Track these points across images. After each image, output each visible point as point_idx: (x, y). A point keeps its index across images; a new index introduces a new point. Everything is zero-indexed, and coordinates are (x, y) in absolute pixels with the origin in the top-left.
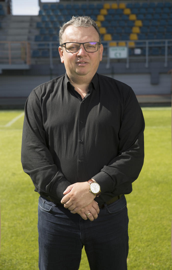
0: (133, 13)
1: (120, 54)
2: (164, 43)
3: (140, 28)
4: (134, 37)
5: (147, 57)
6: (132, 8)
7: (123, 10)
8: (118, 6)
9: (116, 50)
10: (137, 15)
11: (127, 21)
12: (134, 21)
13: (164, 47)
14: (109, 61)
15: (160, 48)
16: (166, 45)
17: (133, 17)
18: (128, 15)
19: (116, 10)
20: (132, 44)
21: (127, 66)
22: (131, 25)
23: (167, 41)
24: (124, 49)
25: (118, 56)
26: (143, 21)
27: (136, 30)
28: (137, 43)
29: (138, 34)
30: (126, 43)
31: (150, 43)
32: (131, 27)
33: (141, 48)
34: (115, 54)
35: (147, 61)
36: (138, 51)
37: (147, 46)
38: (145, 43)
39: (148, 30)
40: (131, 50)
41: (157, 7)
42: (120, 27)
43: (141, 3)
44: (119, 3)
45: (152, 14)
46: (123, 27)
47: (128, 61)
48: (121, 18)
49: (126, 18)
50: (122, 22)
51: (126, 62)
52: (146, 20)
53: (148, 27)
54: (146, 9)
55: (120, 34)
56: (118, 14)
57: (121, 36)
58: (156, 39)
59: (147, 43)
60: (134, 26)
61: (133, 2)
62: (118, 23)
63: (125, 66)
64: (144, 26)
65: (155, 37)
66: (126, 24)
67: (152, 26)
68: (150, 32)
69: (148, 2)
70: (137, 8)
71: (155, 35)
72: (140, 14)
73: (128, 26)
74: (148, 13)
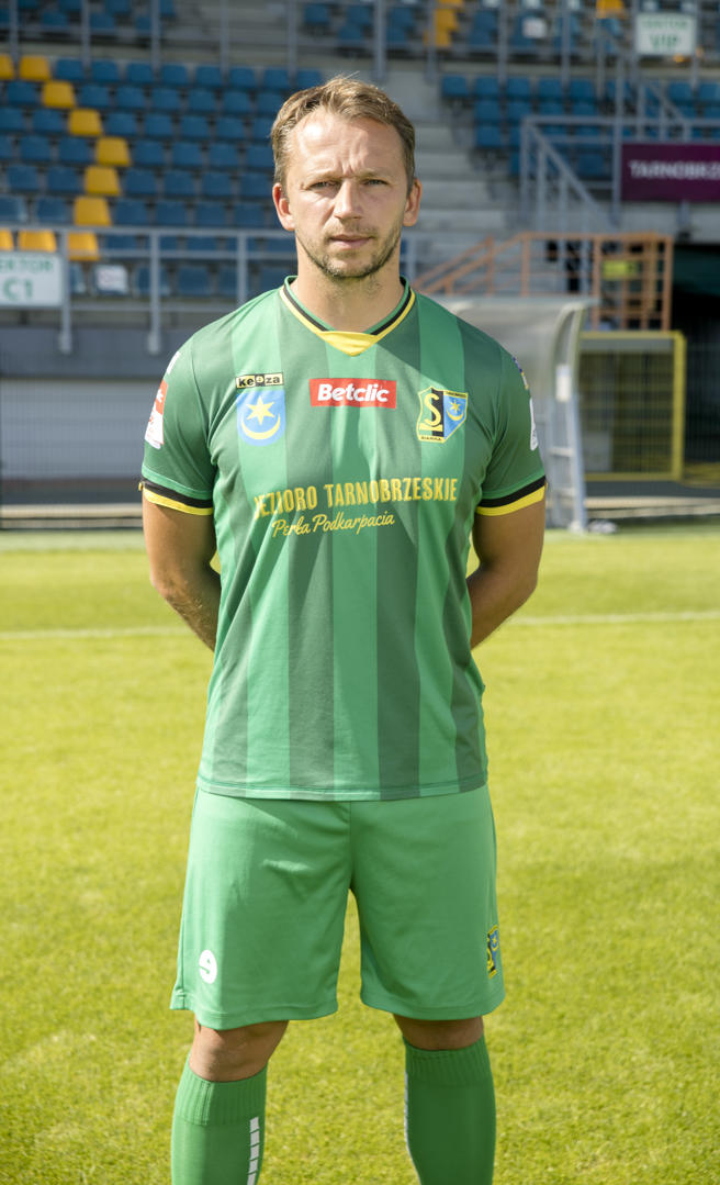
0: (84, 104)
1: (28, 285)
2: (232, 244)
3: (121, 171)
4: (93, 212)
5: (155, 307)
6: (79, 81)
7: (38, 86)
8: (16, 66)
9: (10, 265)
10: (103, 119)
11: (58, 136)
12: (90, 142)
13: (233, 263)
15: (213, 265)
16: (242, 255)
17: (86, 122)
18: (64, 113)
19: (7, 84)
20: (89, 247)
21: (65, 341)
22: (79, 158)
23: (242, 236)
24: (47, 266)
25: (21, 299)
26: (132, 141)
27: (103, 180)
28: (106, 241)
29: (111, 202)
30: (57, 237)
31: (166, 243)
32: (81, 167)
33: (128, 264)
34: (6, 288)
35: (156, 321)
36: (113, 278)
37: (155, 253)
38: (143, 240)
39: (159, 186)
40: (83, 269)
41: (196, 85)
42: (26, 161)
43: (123, 60)
44: (21, 53)
45: (175, 116)
46: (42, 165)
47: (66, 320)
48: (28, 124)
49: (54, 123)
50: (35, 139)
51: (57, 327)
52: (148, 137)
53: (158, 169)
54: (148, 88)
55: (29, 194)
56: (15, 104)
57: (29, 202)
58: (197, 225)
59: (155, 244)
60: (91, 162)
61: (85, 54)
62: (17, 142)
63: (55, 342)
64: (138, 164)
65: (190, 216)
66: (54, 153)
67: (176, 166)
68: (169, 196)
69: (155, 58)
70: (102, 83)
71: (190, 206)
72: (119, 109)
73: (65, 163)
74: (154, 110)
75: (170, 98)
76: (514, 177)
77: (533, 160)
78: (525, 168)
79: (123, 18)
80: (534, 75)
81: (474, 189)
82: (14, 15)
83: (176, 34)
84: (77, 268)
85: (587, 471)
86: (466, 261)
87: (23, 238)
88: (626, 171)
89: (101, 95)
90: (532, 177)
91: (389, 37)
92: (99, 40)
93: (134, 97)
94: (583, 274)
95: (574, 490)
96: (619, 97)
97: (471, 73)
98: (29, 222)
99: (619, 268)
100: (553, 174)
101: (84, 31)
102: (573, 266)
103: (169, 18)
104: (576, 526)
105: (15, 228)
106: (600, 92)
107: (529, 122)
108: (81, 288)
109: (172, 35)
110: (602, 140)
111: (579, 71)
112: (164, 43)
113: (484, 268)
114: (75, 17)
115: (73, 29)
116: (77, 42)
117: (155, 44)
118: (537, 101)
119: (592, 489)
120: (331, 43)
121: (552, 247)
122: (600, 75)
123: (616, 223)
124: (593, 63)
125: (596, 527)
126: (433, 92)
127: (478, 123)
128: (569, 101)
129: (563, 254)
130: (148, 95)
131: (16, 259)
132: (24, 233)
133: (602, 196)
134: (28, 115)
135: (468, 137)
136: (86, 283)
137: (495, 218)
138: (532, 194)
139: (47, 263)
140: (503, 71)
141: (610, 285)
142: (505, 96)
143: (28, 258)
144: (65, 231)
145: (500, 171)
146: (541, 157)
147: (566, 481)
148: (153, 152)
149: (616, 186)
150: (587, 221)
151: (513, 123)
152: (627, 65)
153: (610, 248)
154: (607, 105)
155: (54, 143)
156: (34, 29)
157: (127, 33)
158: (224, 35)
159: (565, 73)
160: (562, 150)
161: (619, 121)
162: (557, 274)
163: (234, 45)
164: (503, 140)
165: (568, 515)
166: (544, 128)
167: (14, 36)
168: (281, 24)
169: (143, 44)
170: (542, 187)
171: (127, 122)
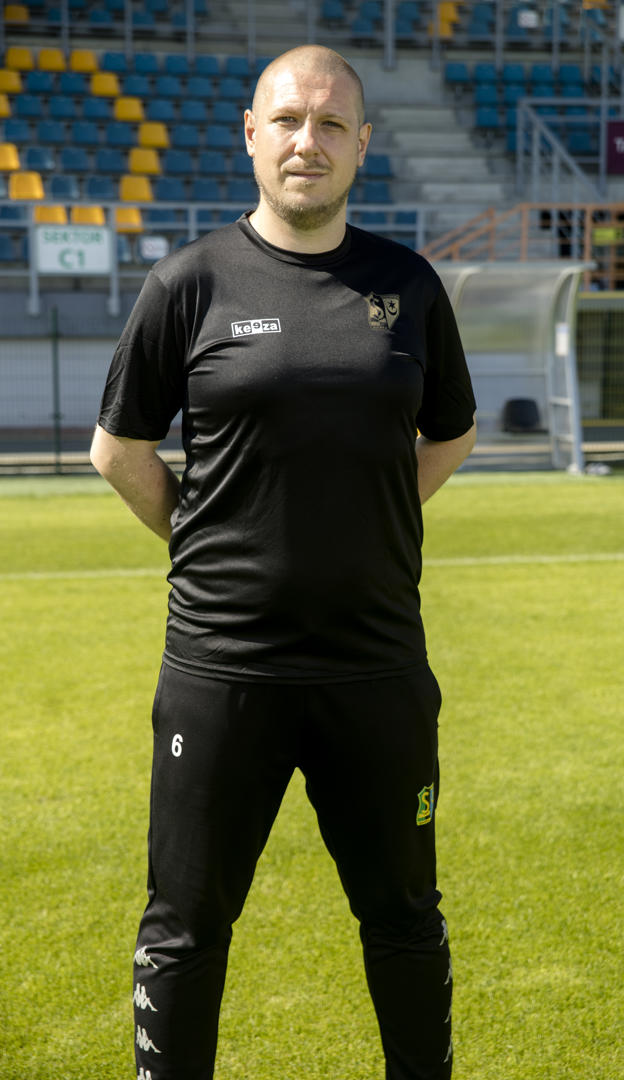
0: (127, 93)
1: (81, 254)
3: (161, 152)
4: (138, 189)
6: (124, 72)
7: (87, 77)
8: (68, 59)
9: (65, 237)
10: (145, 105)
11: (106, 121)
12: (134, 126)
14: (34, 286)
17: (130, 109)
18: (110, 101)
19: (59, 75)
20: (134, 220)
21: (114, 305)
22: (124, 141)
24: (97, 238)
25: (75, 267)
26: (170, 125)
27: (145, 160)
28: (149, 215)
29: (153, 179)
30: (106, 211)
31: (203, 216)
32: (126, 148)
33: (168, 235)
34: (62, 257)
36: (156, 248)
37: (193, 225)
38: (182, 214)
39: (195, 165)
40: (129, 240)
41: (226, 74)
42: (77, 144)
43: (161, 52)
44: (71, 47)
45: (208, 102)
46: (92, 147)
47: (115, 286)
48: (79, 111)
49: (102, 110)
50: (85, 124)
51: (107, 292)
52: (185, 121)
53: (193, 150)
54: (183, 78)
55: (80, 173)
56: (68, 93)
57: (80, 181)
58: (229, 200)
59: (192, 217)
60: (135, 145)
61: (128, 48)
62: (69, 127)
63: (105, 306)
64: (175, 146)
65: (223, 192)
66: (102, 136)
67: (209, 147)
68: (204, 174)
69: (189, 51)
70: (144, 73)
71: (223, 183)
72: (159, 96)
73: (111, 145)
74: (190, 98)
75: (204, 86)
76: (511, 154)
77: (529, 138)
78: (521, 145)
79: (161, 15)
80: (527, 61)
81: (475, 165)
82: (65, 13)
83: (210, 29)
84: (123, 239)
85: (583, 418)
86: (469, 230)
87: (75, 213)
88: (612, 146)
89: (142, 84)
90: (528, 153)
91: (398, 29)
92: (141, 35)
93: (172, 85)
94: (574, 240)
95: (572, 436)
96: (604, 80)
97: (471, 60)
98: (80, 199)
99: (607, 235)
100: (547, 150)
101: (128, 27)
102: (564, 233)
103: (202, 15)
104: (574, 468)
105: (68, 203)
106: (586, 76)
107: (525, 103)
108: (127, 257)
109: (206, 30)
110: (590, 119)
111: (567, 57)
112: (198, 37)
113: (487, 236)
114: (119, 14)
115: (117, 26)
116: (122, 37)
117: (190, 38)
118: (531, 85)
119: (589, 434)
120: (346, 35)
121: (546, 216)
122: (587, 61)
123: (604, 194)
124: (581, 49)
125: (592, 469)
126: (438, 77)
127: (478, 105)
128: (559, 84)
129: (555, 222)
130: (184, 83)
131: (69, 231)
132: (77, 208)
133: (591, 169)
134: (78, 103)
135: (469, 118)
136: (132, 252)
137: (494, 190)
138: (528, 170)
139: (98, 235)
140: (499, 58)
141: (599, 251)
142: (502, 80)
143: (81, 230)
144: (112, 206)
145: (498, 148)
146: (536, 135)
147: (565, 428)
148: (189, 135)
149: (602, 160)
150: (577, 193)
151: (510, 105)
152: (612, 52)
153: (600, 216)
154: (593, 87)
155: (101, 128)
156: (83, 26)
157: (165, 29)
158: (251, 29)
159: (555, 60)
160: (554, 128)
161: (604, 102)
162: (551, 241)
163: (261, 38)
164: (501, 120)
165: (567, 459)
166: (537, 108)
167: (65, 32)
168: (301, 18)
169: (179, 37)
170: (537, 161)
171: (166, 108)
